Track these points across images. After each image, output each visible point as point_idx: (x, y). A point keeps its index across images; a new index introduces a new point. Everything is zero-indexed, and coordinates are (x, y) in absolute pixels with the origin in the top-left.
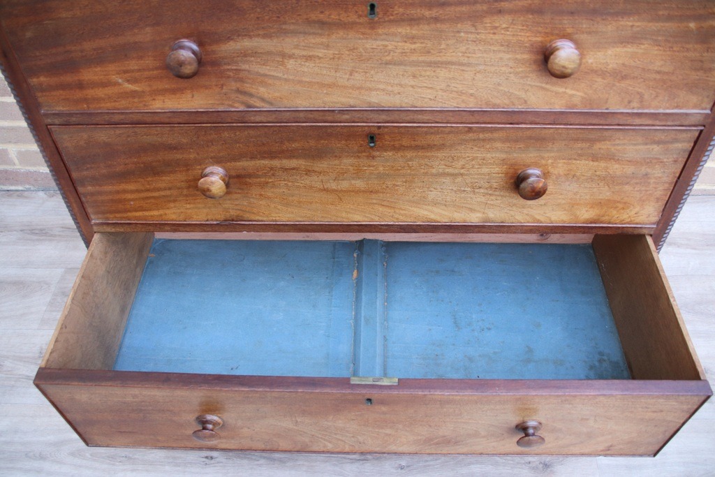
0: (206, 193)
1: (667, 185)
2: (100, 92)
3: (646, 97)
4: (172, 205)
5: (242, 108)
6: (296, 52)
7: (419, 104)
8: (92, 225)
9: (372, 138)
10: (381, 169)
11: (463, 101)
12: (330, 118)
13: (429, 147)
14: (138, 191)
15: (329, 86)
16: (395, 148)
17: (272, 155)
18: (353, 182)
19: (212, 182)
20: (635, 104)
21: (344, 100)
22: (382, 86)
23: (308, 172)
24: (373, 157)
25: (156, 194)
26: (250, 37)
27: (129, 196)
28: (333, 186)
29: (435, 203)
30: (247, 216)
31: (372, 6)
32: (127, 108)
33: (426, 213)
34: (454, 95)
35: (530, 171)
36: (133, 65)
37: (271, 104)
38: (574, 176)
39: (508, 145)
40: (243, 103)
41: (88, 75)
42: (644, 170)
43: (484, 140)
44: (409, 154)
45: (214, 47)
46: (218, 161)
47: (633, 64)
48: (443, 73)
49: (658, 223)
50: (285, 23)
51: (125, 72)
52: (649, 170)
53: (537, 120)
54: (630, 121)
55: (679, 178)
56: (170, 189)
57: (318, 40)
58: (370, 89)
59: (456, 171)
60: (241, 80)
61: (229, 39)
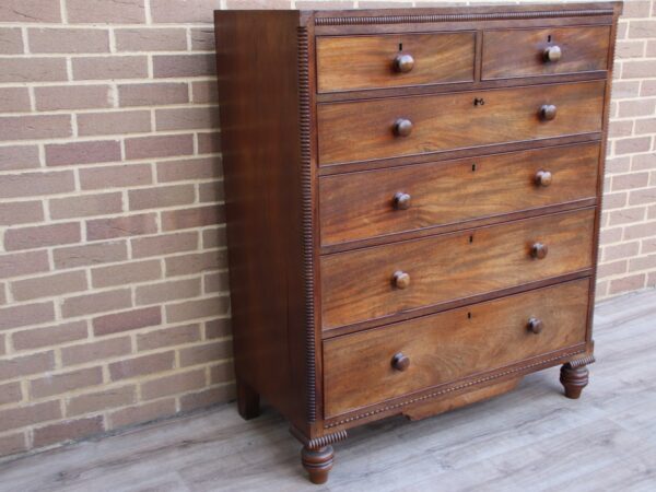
1: (590, 242)
7: (490, 213)
9: (471, 238)
11: (507, 209)
17: (426, 258)
20: (570, 198)
21: (461, 216)
31: (474, 166)
35: (536, 245)
37: (431, 224)
39: (525, 230)
43: (515, 230)
47: (565, 179)
49: (591, 266)
52: (582, 234)
53: (536, 214)
54: (570, 207)
60: (420, 212)
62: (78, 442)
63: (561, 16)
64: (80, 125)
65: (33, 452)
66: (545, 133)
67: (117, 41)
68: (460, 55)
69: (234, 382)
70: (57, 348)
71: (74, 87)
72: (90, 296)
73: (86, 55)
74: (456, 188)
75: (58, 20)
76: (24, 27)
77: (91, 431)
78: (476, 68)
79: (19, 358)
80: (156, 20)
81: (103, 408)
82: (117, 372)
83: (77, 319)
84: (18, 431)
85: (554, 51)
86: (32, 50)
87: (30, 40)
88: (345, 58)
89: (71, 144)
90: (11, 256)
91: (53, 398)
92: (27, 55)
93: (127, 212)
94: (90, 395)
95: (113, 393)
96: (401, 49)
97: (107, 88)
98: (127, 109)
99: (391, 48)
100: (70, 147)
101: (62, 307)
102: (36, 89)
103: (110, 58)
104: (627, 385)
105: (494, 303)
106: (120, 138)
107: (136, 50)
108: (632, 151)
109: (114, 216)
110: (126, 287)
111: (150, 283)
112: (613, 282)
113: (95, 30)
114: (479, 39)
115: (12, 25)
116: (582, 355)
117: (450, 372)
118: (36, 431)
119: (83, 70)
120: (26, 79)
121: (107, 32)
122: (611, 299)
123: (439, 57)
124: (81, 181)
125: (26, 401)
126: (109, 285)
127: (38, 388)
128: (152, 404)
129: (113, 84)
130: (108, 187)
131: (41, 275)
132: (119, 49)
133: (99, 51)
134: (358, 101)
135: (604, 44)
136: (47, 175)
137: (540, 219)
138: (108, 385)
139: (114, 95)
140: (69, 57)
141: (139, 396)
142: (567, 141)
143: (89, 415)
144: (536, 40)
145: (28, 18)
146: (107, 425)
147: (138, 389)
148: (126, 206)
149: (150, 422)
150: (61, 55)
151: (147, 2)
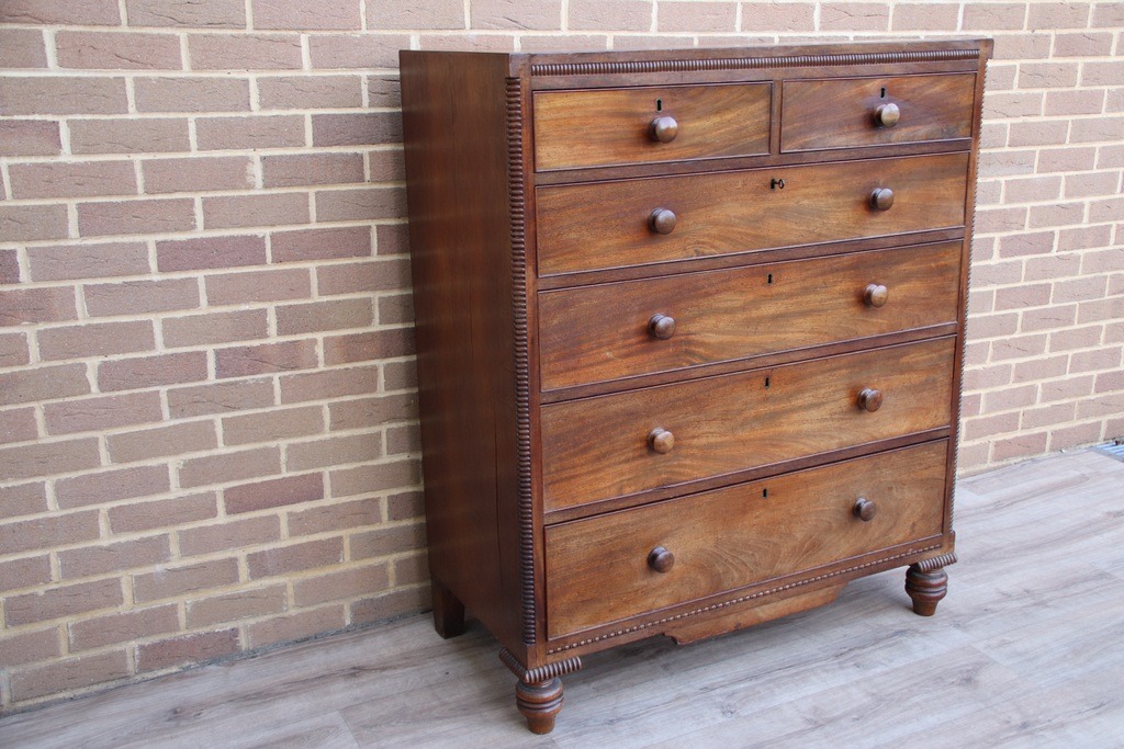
3: (921, 317)
7: (796, 345)
9: (767, 380)
10: (772, 407)
11: (821, 339)
16: (780, 387)
20: (916, 324)
21: (751, 350)
23: (723, 421)
24: (767, 398)
28: (739, 431)
29: (807, 435)
30: (674, 477)
31: (770, 277)
33: (801, 446)
34: (816, 335)
35: (866, 391)
37: (707, 360)
38: (892, 390)
39: (850, 370)
42: (932, 376)
43: (835, 369)
44: (790, 390)
47: (909, 295)
48: (808, 319)
49: (950, 423)
50: (720, 294)
52: (935, 376)
53: (865, 346)
54: (915, 337)
55: (953, 378)
57: (738, 304)
59: (820, 401)
62: (203, 665)
63: (899, 60)
64: (206, 213)
65: (139, 678)
66: (879, 229)
67: (261, 96)
68: (750, 116)
69: (428, 583)
70: (172, 531)
71: (198, 161)
72: (219, 457)
73: (216, 115)
74: (743, 308)
75: (178, 66)
76: (129, 76)
77: (223, 651)
78: (772, 134)
79: (119, 544)
80: (316, 65)
81: (238, 618)
82: (259, 566)
83: (202, 490)
84: (118, 648)
85: (890, 110)
86: (140, 108)
87: (137, 94)
88: (576, 122)
89: (193, 241)
90: (109, 398)
91: (168, 602)
92: (133, 114)
93: (274, 338)
94: (221, 599)
95: (253, 595)
96: (659, 108)
97: (246, 161)
98: (275, 191)
99: (645, 107)
100: (193, 245)
101: (181, 472)
102: (145, 164)
103: (250, 118)
104: (1007, 596)
105: (802, 475)
106: (264, 232)
107: (288, 107)
108: (1026, 253)
109: (256, 343)
110: (272, 444)
111: (308, 439)
112: (997, 444)
113: (229, 80)
114: (777, 93)
115: (112, 74)
116: (938, 553)
117: (736, 575)
118: (142, 648)
119: (213, 135)
120: (130, 149)
121: (246, 82)
122: (995, 469)
123: (716, 119)
124: (208, 292)
125: (128, 606)
126: (248, 441)
127: (146, 588)
128: (311, 613)
129: (256, 155)
130: (247, 302)
131: (149, 426)
132: (263, 106)
133: (235, 108)
134: (596, 182)
135: (965, 100)
136: (159, 284)
137: (872, 353)
138: (246, 584)
139: (256, 172)
140: (191, 117)
141: (291, 602)
142: (912, 240)
143: (219, 628)
144: (864, 94)
145: (134, 63)
146: (244, 642)
147: (290, 591)
148: (273, 328)
149: (307, 639)
150: (181, 116)
151: (304, 39)
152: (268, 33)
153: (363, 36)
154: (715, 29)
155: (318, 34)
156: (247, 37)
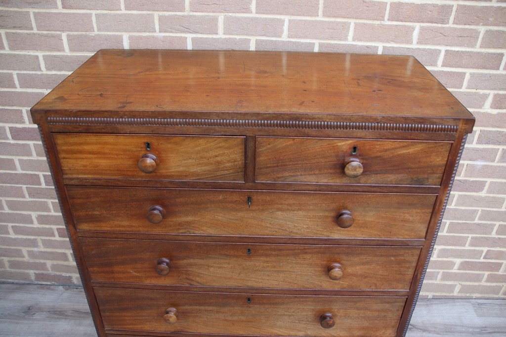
0: (167, 320)
1: (396, 321)
2: (121, 276)
3: (378, 284)
4: (148, 323)
5: (187, 285)
6: (214, 265)
7: (271, 286)
8: (105, 330)
9: (249, 299)
10: (254, 312)
11: (292, 286)
12: (229, 291)
13: (277, 304)
14: (132, 316)
15: (229, 278)
16: (259, 304)
17: (200, 305)
18: (240, 317)
19: (170, 317)
20: (373, 288)
21: (236, 284)
22: (253, 279)
23: (218, 312)
24: (250, 307)
25: (141, 318)
26: (194, 259)
27: (127, 318)
28: (230, 318)
29: (280, 327)
30: (186, 330)
31: (249, 250)
32: (133, 282)
33: (276, 331)
34: (288, 283)
35: (327, 314)
36: (139, 266)
37: (202, 284)
38: (349, 316)
39: (314, 303)
40: (188, 283)
41: (117, 268)
42: (383, 314)
43: (303, 301)
44: (267, 306)
45: (177, 262)
46: (174, 305)
47: (369, 272)
48: (282, 275)
50: (210, 254)
51: (135, 268)
53: (328, 294)
54: (372, 294)
55: (401, 317)
56: (148, 316)
57: (225, 261)
58: (248, 280)
59: (290, 314)
60: (189, 274)
61: (184, 259)
62: (59, 285)
64: (29, 117)
65: (36, 282)
67: (46, 64)
70: (39, 238)
71: (21, 93)
72: (52, 216)
73: (25, 72)
75: (3, 48)
77: (67, 282)
79: (18, 238)
80: (72, 49)
81: (71, 272)
83: (47, 226)
84: (27, 271)
89: (24, 129)
91: (42, 261)
94: (63, 265)
97: (43, 95)
101: (37, 218)
103: (42, 75)
107: (60, 70)
113: (29, 55)
118: (35, 273)
119: (26, 81)
121: (37, 57)
124: (36, 151)
125: (27, 259)
127: (32, 255)
131: (21, 199)
132: (48, 69)
133: (33, 69)
134: (107, 187)
136: (13, 145)
138: (72, 263)
140: (14, 73)
142: (375, 243)
143: (64, 274)
144: (335, 149)
146: (75, 282)
150: (9, 72)
151: (64, 36)
152: (45, 32)
153: (96, 35)
154: (332, 38)
155: (71, 33)
156: (34, 34)
